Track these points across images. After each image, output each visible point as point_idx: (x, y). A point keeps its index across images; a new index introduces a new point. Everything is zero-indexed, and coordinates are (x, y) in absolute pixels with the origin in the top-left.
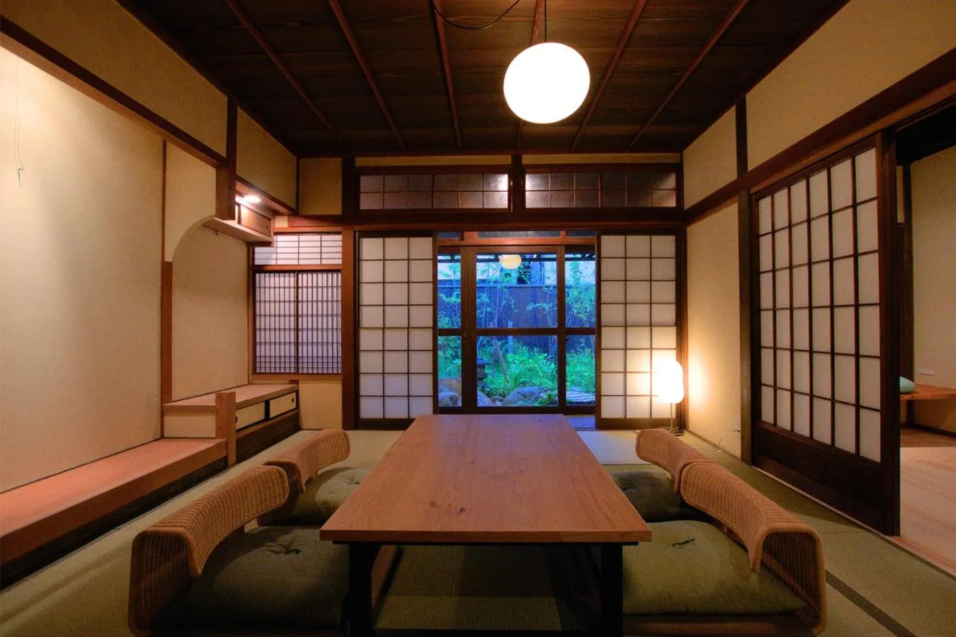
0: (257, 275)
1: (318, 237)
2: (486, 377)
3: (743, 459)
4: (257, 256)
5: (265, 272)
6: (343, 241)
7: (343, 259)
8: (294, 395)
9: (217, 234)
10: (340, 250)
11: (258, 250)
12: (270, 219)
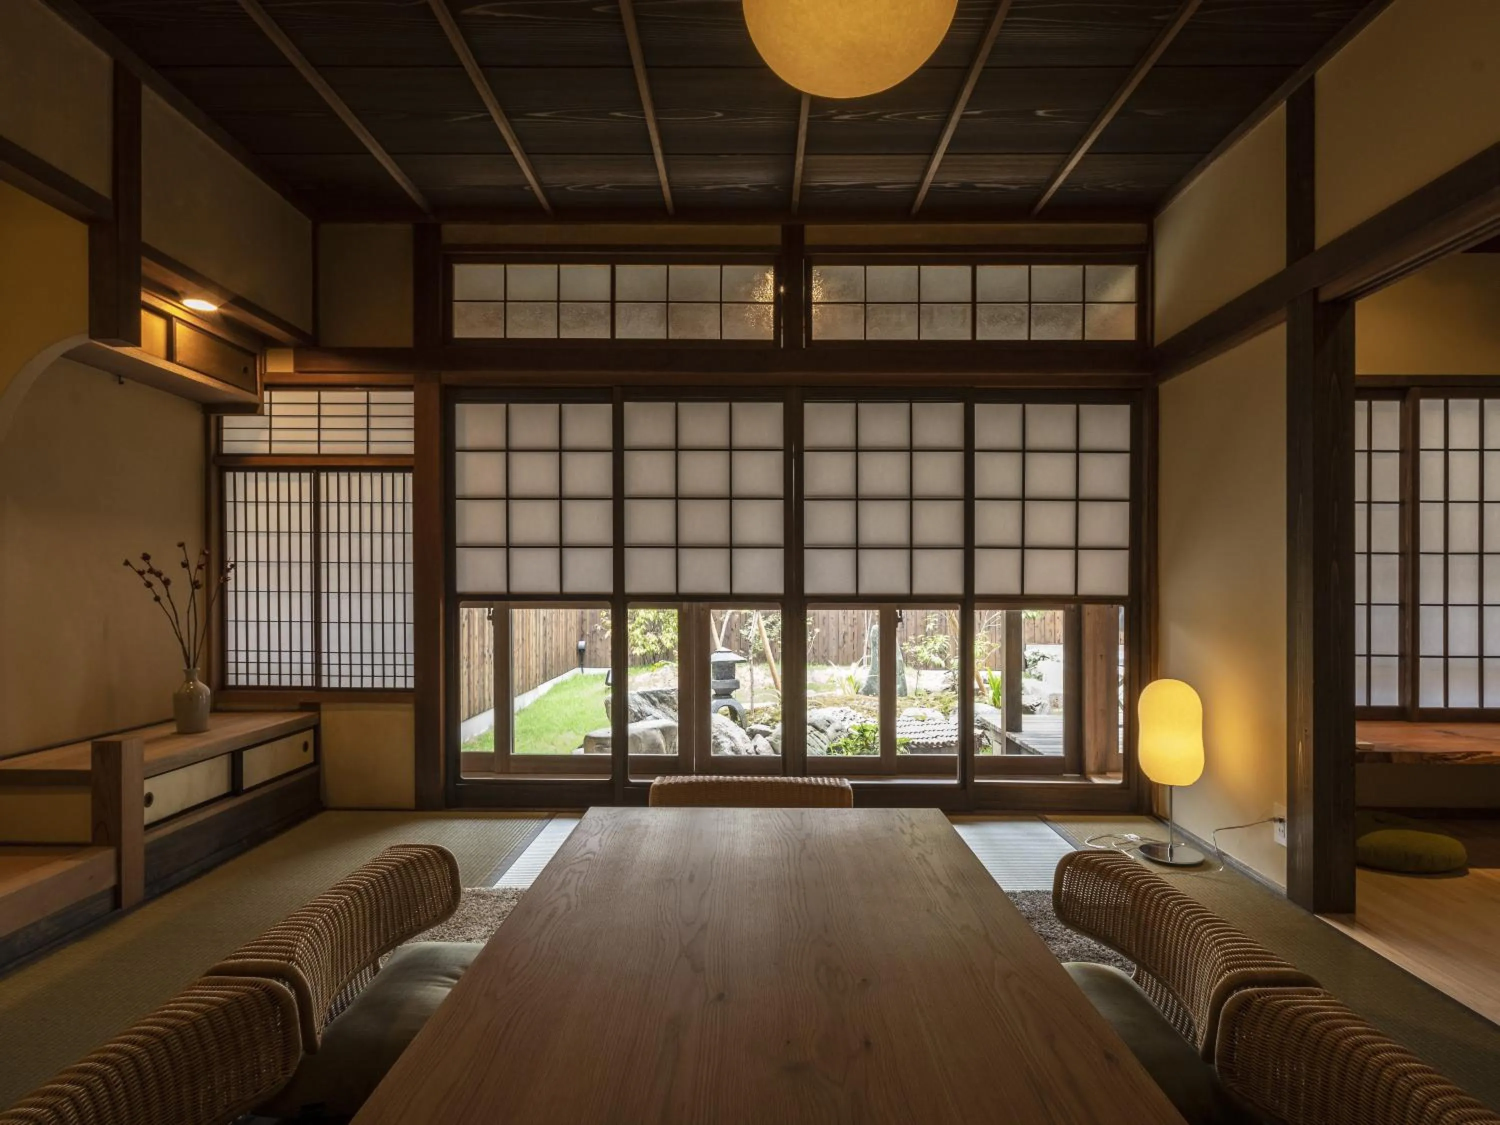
0: (229, 476)
1: (360, 396)
2: (738, 687)
3: (1293, 893)
4: (227, 435)
5: (246, 469)
6: (417, 404)
7: (417, 442)
8: (308, 736)
9: (121, 383)
10: (410, 423)
11: (229, 421)
12: (254, 355)
